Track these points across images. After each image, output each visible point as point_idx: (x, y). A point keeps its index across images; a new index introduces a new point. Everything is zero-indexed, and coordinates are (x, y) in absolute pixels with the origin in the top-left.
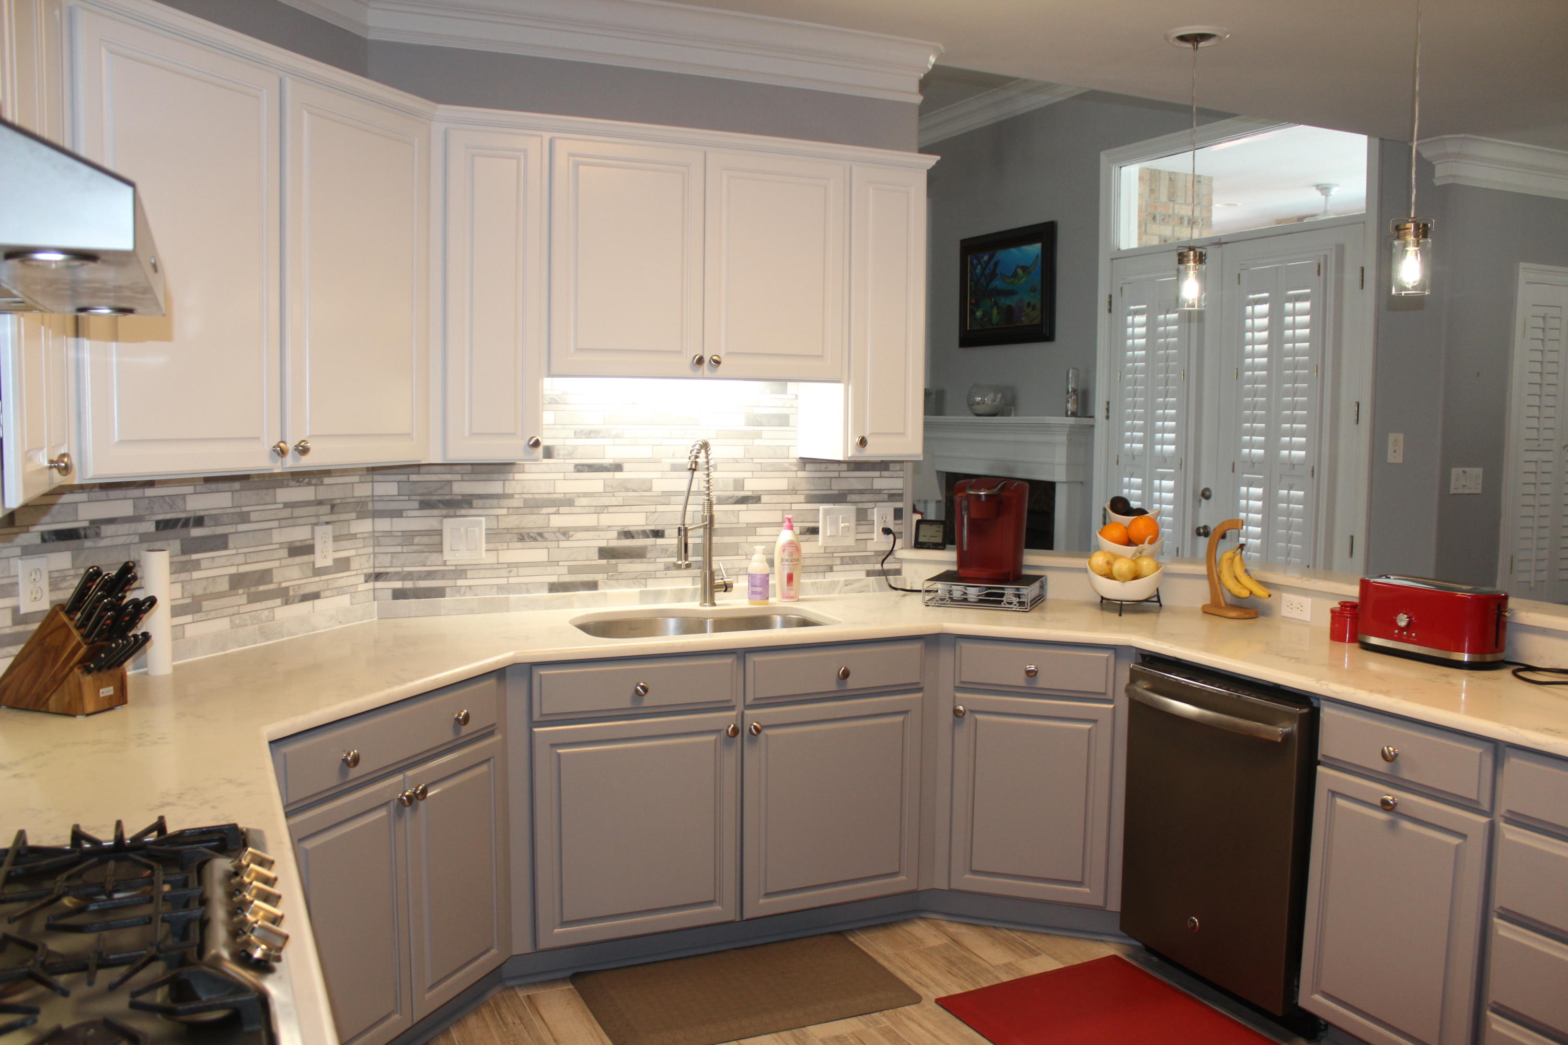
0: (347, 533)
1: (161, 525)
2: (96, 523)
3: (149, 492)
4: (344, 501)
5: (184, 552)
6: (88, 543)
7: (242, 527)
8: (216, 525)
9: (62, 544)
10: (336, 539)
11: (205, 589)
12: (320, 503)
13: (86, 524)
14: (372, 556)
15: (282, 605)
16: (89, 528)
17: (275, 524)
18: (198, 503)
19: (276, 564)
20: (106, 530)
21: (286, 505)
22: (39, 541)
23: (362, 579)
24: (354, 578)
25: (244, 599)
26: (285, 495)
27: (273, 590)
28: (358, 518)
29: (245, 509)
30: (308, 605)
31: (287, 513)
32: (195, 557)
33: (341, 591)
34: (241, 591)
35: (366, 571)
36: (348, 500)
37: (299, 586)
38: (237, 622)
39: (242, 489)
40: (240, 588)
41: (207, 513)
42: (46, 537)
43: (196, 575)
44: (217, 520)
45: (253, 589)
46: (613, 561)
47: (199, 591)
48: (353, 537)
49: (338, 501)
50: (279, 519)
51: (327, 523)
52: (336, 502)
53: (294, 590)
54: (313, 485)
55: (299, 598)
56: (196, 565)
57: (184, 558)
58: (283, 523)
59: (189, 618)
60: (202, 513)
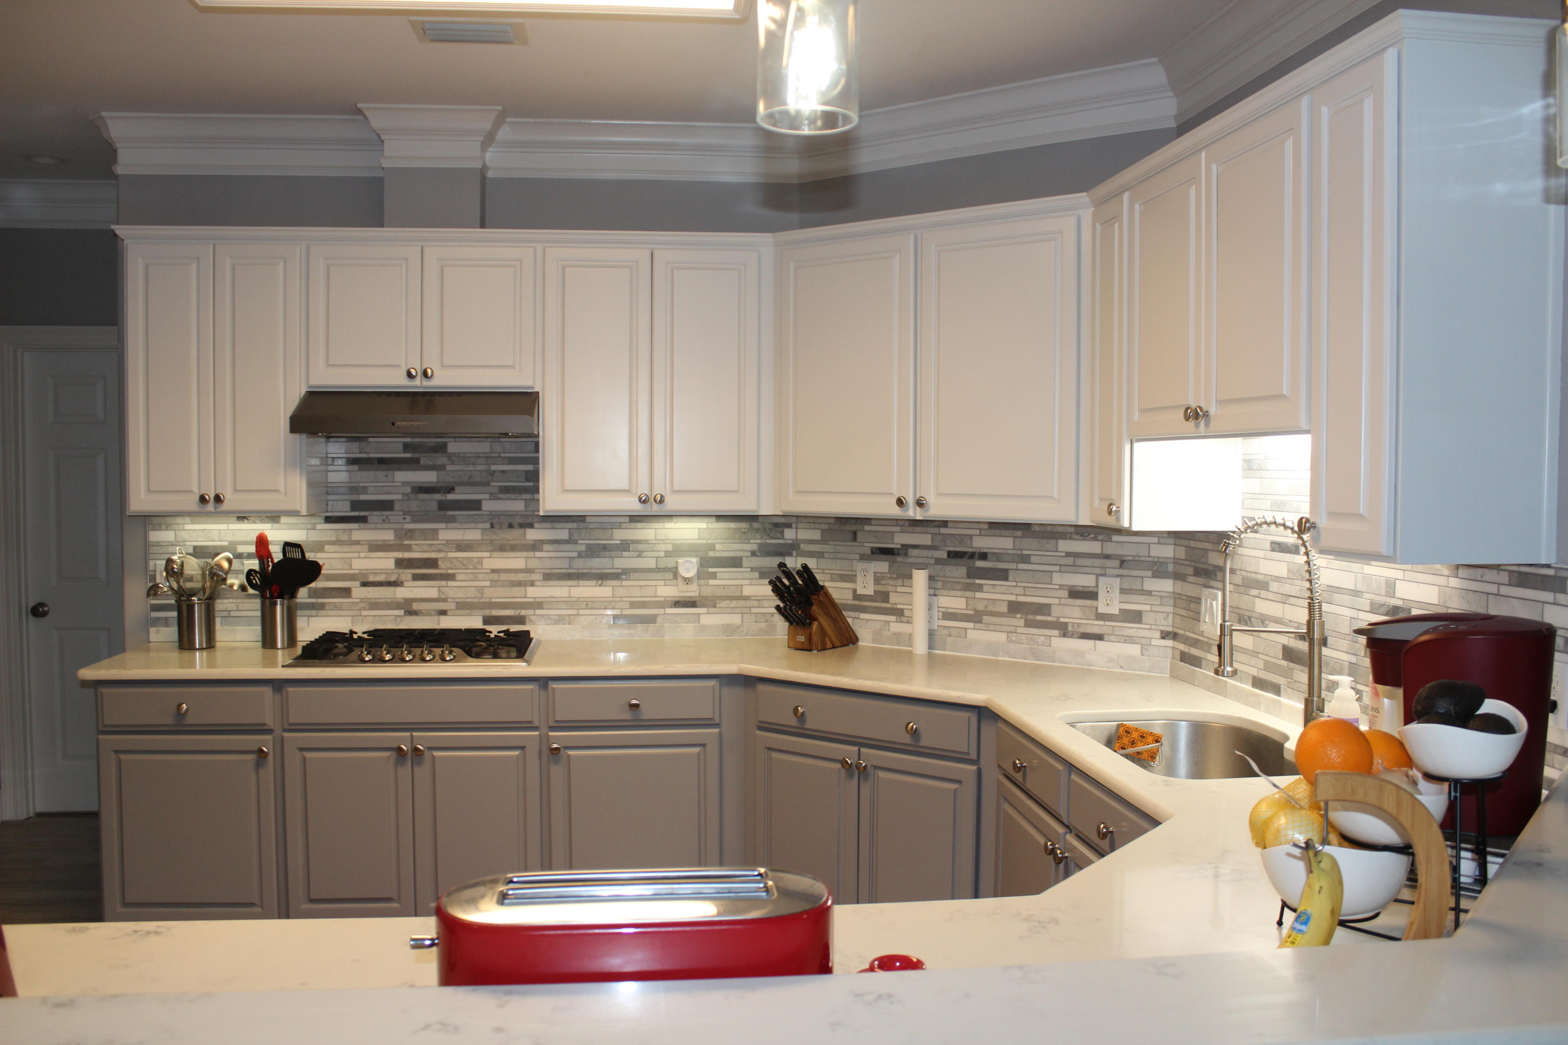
0: (1140, 588)
1: (952, 555)
2: (906, 547)
3: (943, 531)
4: (1137, 558)
5: (969, 576)
6: (899, 559)
7: (1021, 566)
8: (998, 561)
9: (884, 557)
10: (1123, 591)
11: (986, 607)
12: (1108, 557)
13: (899, 546)
14: (1171, 616)
15: (1059, 636)
16: (901, 549)
17: (1057, 568)
18: (982, 543)
19: (1056, 601)
20: (912, 552)
21: (1068, 554)
22: (869, 552)
23: (1158, 635)
24: (1149, 631)
25: (1022, 623)
26: (1065, 545)
27: (1053, 622)
28: (1153, 577)
29: (1025, 552)
30: (1090, 643)
31: (1070, 561)
32: (978, 581)
33: (1129, 640)
34: (1019, 616)
35: (1162, 628)
36: (1142, 559)
37: (1079, 624)
38: (1014, 638)
39: (1022, 537)
40: (1019, 613)
41: (990, 551)
42: (874, 551)
43: (978, 595)
44: (998, 557)
45: (1030, 617)
46: (1292, 665)
47: (980, 607)
48: (1149, 593)
49: (1129, 558)
50: (1061, 565)
51: (1118, 576)
52: (1126, 558)
53: (1073, 627)
54: (1100, 540)
55: (1079, 635)
56: (980, 588)
57: (968, 581)
58: (1063, 568)
59: (971, 625)
60: (986, 551)
